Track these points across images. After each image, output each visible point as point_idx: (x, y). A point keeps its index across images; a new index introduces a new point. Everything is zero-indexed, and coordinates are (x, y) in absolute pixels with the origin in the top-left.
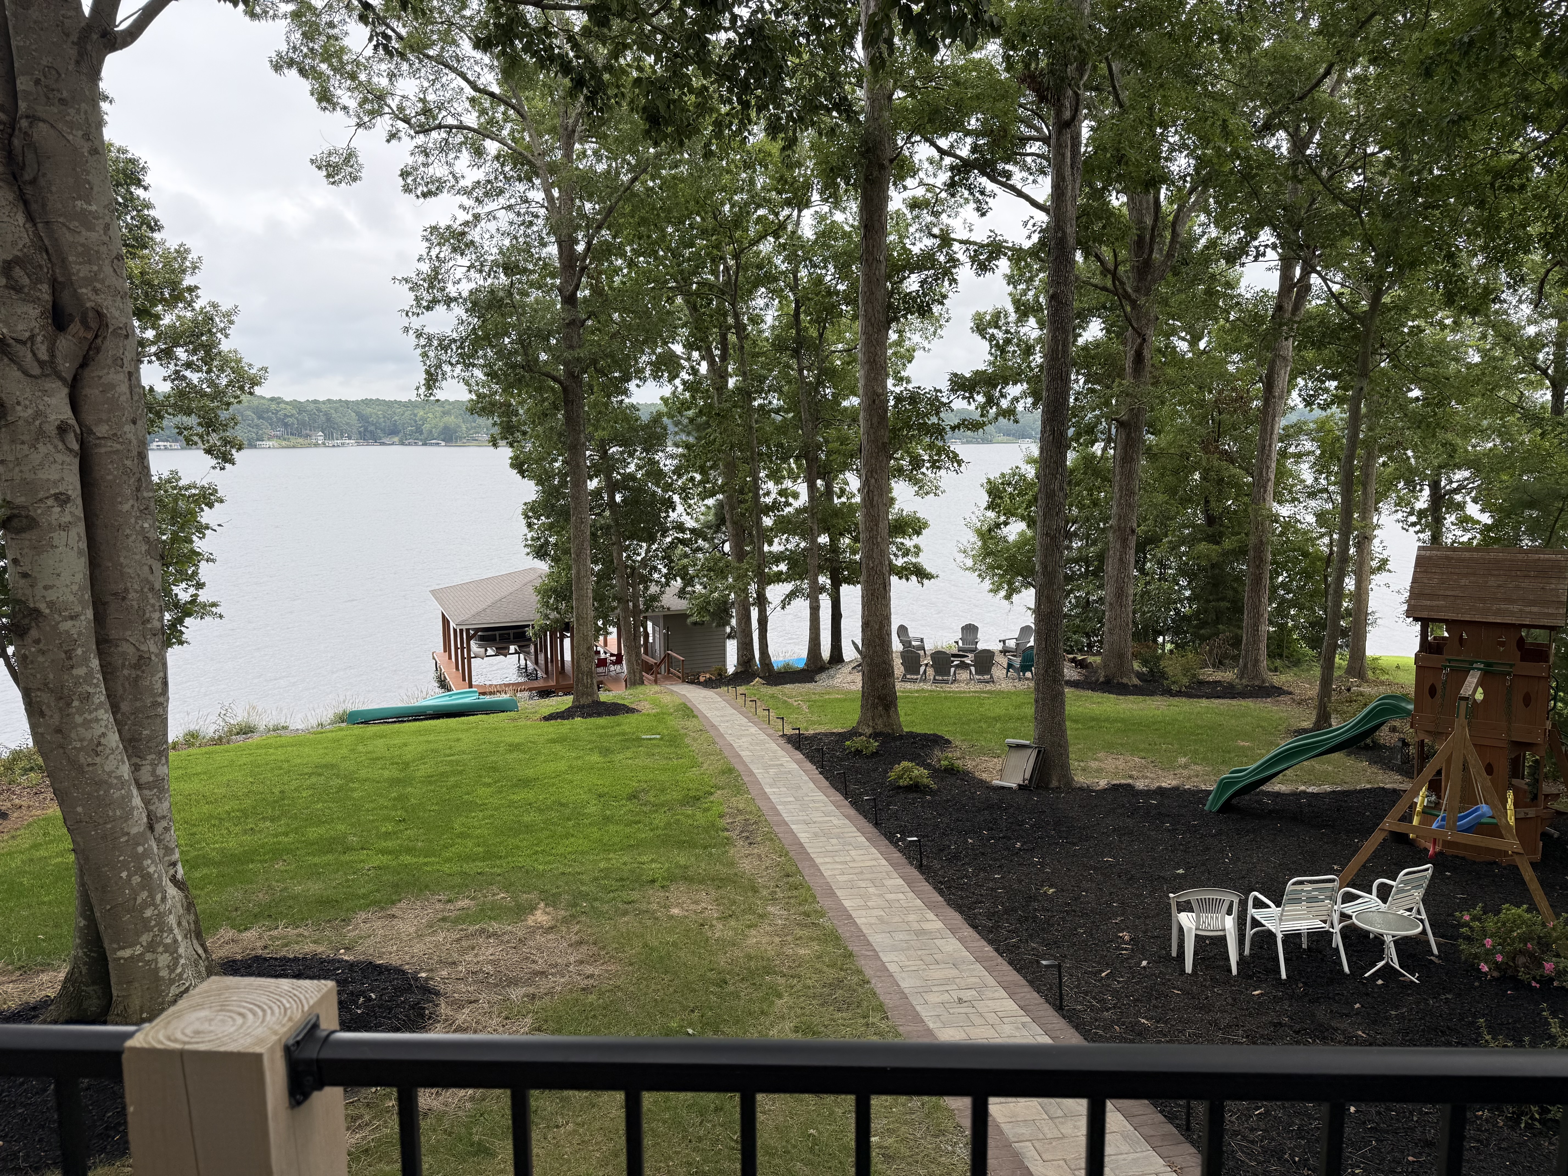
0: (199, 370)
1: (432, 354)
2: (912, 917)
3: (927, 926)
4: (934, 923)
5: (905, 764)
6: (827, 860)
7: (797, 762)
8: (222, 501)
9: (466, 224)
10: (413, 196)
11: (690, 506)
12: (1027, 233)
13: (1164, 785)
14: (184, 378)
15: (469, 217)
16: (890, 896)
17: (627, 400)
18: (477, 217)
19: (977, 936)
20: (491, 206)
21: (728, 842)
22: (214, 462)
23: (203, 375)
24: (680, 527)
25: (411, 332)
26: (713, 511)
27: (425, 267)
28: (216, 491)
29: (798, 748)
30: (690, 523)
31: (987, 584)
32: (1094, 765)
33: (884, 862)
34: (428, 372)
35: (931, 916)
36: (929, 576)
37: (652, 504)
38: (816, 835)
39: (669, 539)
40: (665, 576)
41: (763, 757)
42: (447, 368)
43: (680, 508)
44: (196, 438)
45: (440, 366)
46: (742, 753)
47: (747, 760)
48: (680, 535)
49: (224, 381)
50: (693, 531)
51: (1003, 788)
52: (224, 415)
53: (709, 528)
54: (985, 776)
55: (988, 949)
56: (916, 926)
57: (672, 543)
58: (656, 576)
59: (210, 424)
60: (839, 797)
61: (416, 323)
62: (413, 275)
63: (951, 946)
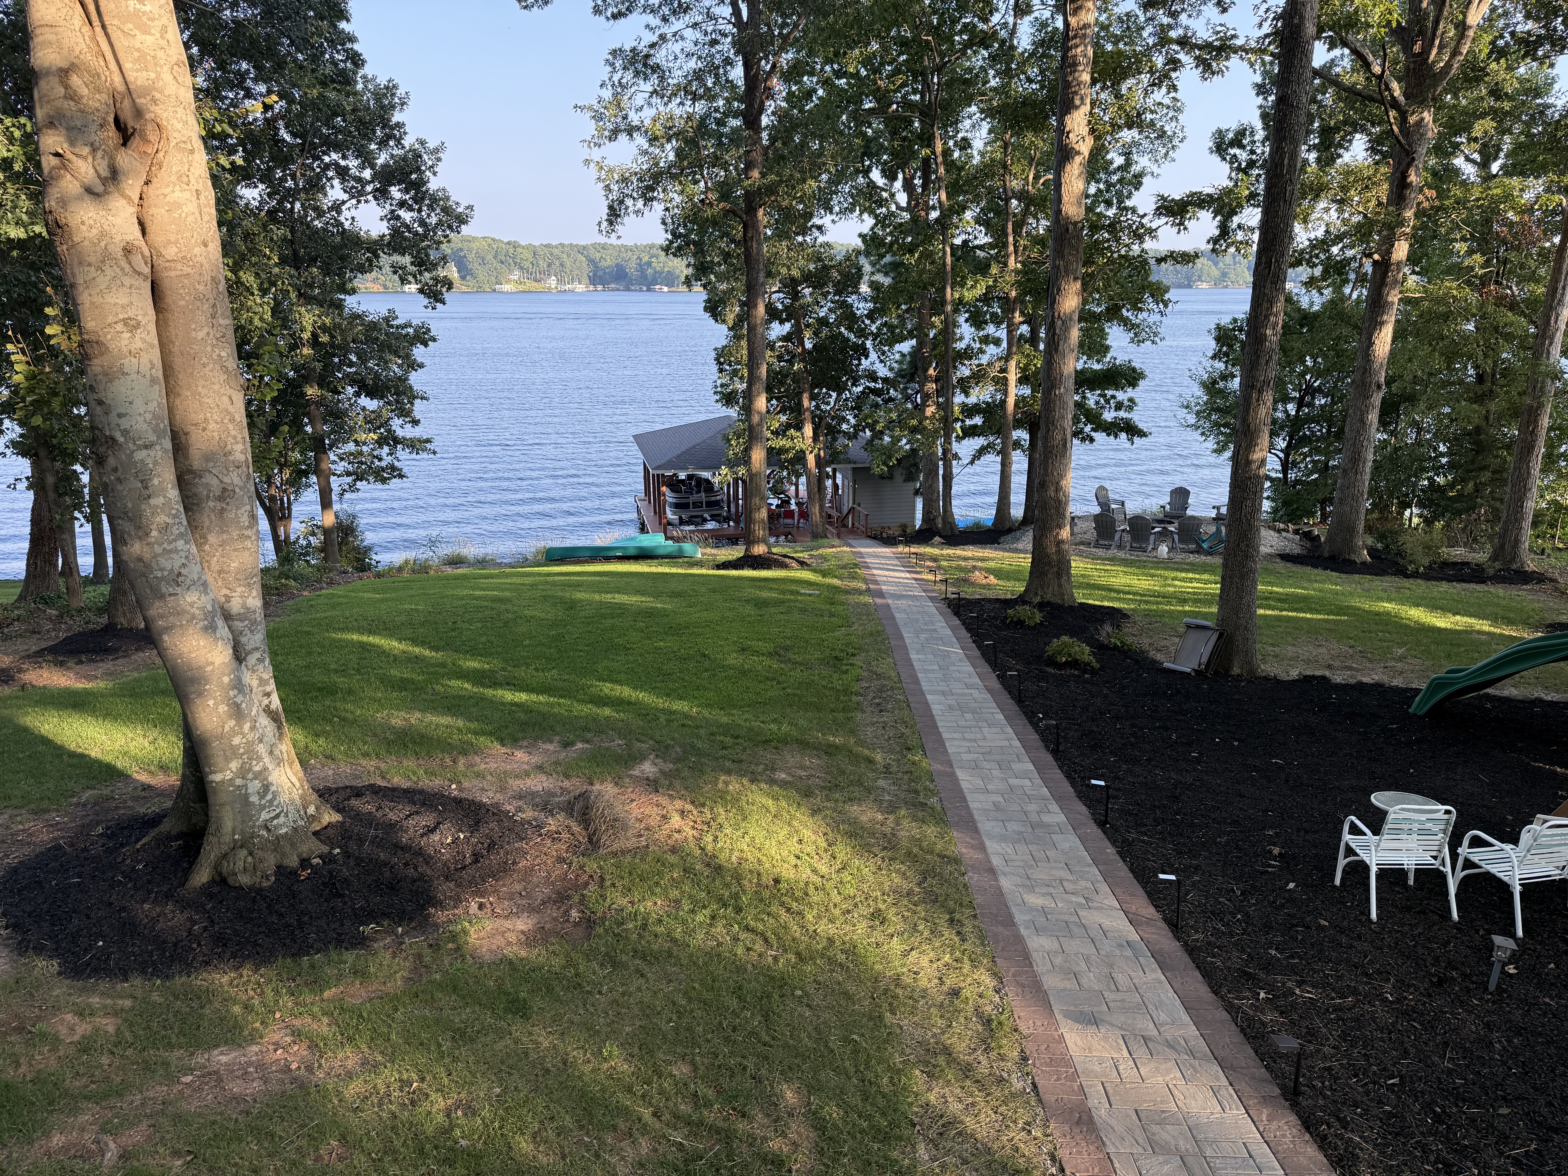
0: (412, 210)
1: (615, 187)
2: (1032, 807)
3: (1046, 818)
4: (1056, 816)
5: (1065, 638)
6: (955, 736)
7: (952, 629)
8: (434, 340)
9: (653, 46)
10: (603, 18)
11: (884, 353)
12: (1257, 20)
13: (1366, 680)
14: (398, 218)
15: (655, 38)
16: (1013, 781)
17: (821, 239)
18: (663, 38)
19: (1102, 835)
20: (677, 25)
21: (859, 707)
22: (426, 301)
23: (415, 214)
24: (872, 376)
25: (592, 165)
26: (908, 358)
27: (607, 94)
28: (429, 330)
29: (957, 614)
30: (883, 371)
31: (1211, 444)
32: (1291, 651)
33: (1017, 743)
34: (611, 207)
35: (1054, 807)
36: (1142, 434)
37: (843, 350)
38: (951, 707)
39: (860, 389)
40: (854, 426)
41: (917, 620)
42: (629, 202)
43: (873, 356)
44: (410, 278)
45: (622, 202)
46: (897, 615)
47: (900, 623)
48: (872, 385)
49: (434, 220)
50: (885, 380)
51: (1174, 671)
52: (433, 255)
53: (903, 377)
54: (1159, 657)
55: (1111, 850)
56: (1034, 817)
57: (863, 392)
58: (844, 427)
59: (423, 263)
60: (987, 669)
61: (596, 154)
62: (595, 102)
63: (1070, 842)
